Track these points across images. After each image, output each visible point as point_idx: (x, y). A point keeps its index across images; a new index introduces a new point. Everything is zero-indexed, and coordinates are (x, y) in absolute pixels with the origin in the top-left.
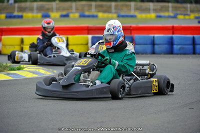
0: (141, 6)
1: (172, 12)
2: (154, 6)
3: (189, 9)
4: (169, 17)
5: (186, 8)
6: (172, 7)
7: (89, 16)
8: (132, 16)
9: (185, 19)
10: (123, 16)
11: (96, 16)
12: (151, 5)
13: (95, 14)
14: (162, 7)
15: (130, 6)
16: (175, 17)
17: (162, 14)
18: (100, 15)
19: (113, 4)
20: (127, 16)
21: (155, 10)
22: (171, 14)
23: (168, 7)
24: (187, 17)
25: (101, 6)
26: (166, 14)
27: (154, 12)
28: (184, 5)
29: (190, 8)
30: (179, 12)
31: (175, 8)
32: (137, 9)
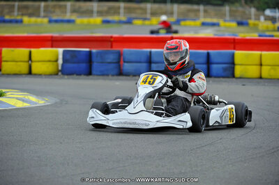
0: (80, 7)
1: (124, 16)
2: (98, 6)
3: (149, 11)
4: (120, 22)
5: (145, 10)
6: (125, 8)
7: (11, 21)
8: (69, 21)
9: (143, 25)
10: (56, 21)
11: (21, 21)
12: (95, 6)
13: (19, 18)
14: (110, 8)
15: (65, 6)
16: (129, 22)
17: (110, 18)
18: (26, 19)
19: (43, 4)
20: (62, 21)
21: (100, 13)
22: (123, 18)
23: (119, 8)
24: (147, 22)
25: (26, 7)
26: (116, 18)
27: (98, 16)
28: (143, 5)
29: (151, 9)
30: (133, 15)
31: (128, 10)
32: (74, 11)
